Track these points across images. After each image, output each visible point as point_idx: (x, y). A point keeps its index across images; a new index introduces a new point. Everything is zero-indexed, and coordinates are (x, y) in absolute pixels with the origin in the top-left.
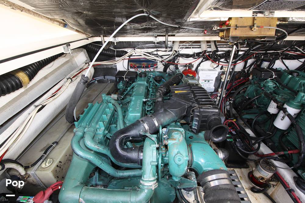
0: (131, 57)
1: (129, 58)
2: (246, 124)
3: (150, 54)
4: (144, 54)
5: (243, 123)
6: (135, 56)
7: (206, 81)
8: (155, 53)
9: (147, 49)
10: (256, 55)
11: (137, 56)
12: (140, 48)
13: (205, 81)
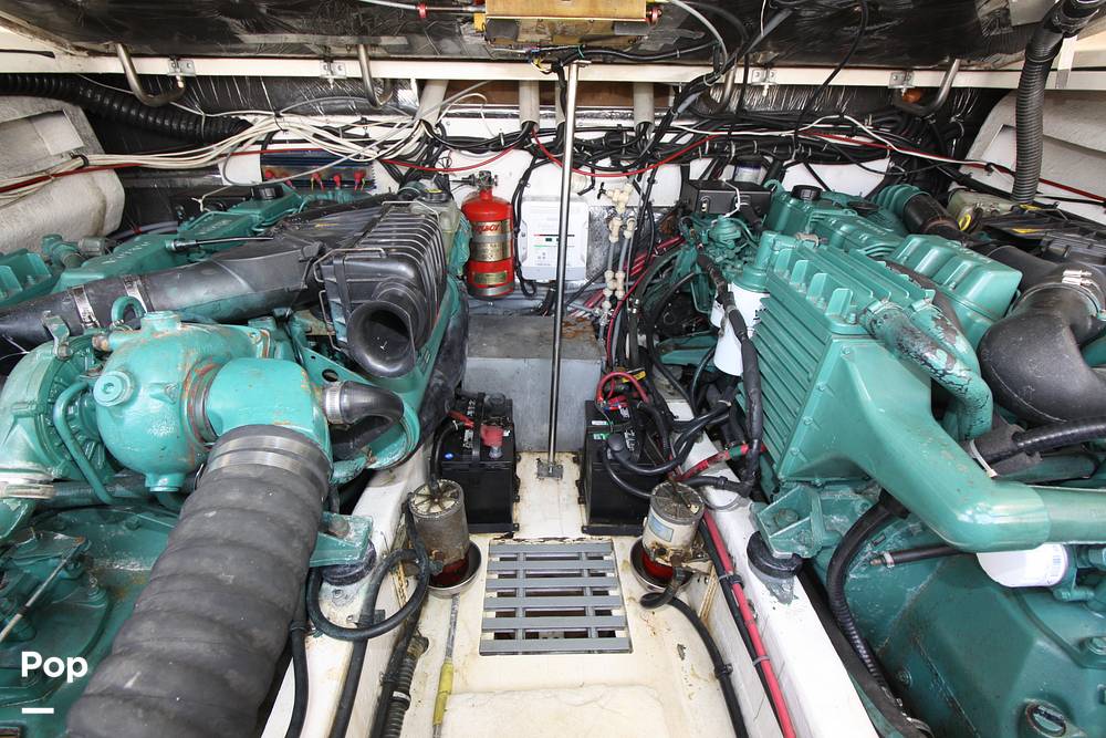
0: (271, 147)
1: (264, 148)
2: (675, 388)
3: (338, 135)
4: (316, 136)
5: (666, 382)
6: (284, 142)
7: (550, 240)
8: (359, 131)
9: (330, 118)
10: (712, 144)
11: (291, 142)
12: (300, 110)
13: (547, 240)
